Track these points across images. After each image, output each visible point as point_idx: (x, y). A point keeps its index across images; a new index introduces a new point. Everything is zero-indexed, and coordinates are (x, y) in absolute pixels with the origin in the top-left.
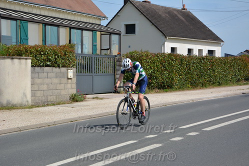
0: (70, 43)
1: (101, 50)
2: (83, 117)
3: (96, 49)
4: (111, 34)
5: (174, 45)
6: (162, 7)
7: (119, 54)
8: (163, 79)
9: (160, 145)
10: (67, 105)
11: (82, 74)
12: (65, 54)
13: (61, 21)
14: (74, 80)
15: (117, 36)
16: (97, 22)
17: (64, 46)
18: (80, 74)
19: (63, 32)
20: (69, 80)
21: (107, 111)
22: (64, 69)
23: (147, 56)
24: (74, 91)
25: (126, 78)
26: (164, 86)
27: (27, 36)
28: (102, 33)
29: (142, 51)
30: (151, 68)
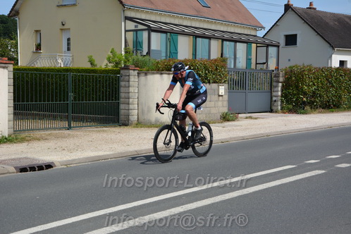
0: (222, 56)
1: (256, 64)
2: (235, 138)
3: (251, 63)
4: (268, 46)
5: (343, 58)
6: (331, 13)
7: (277, 68)
8: (328, 97)
9: (323, 171)
10: (217, 124)
11: (234, 91)
12: (217, 69)
13: (213, 33)
14: (226, 97)
15: (275, 49)
16: (253, 33)
17: (216, 60)
18: (232, 91)
19: (215, 45)
20: (220, 98)
21: (262, 132)
22: (214, 86)
23: (310, 70)
24: (225, 110)
25: (284, 96)
26: (330, 105)
27: (176, 50)
28: (258, 45)
29: (304, 65)
30: (314, 84)
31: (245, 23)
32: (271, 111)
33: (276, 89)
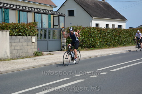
0: (34, 21)
1: (54, 25)
2: (40, 65)
3: (51, 25)
4: (59, 16)
5: (97, 22)
8: (90, 42)
9: (84, 80)
10: (31, 58)
12: (30, 28)
14: (36, 43)
15: (63, 17)
16: (51, 9)
18: (40, 40)
19: (30, 15)
20: (33, 44)
21: (55, 61)
22: (29, 37)
24: (36, 50)
25: (68, 42)
26: (91, 46)
27: (8, 18)
28: (54, 15)
29: (78, 26)
30: (82, 36)
31: (46, 4)
32: (61, 50)
33: (63, 39)
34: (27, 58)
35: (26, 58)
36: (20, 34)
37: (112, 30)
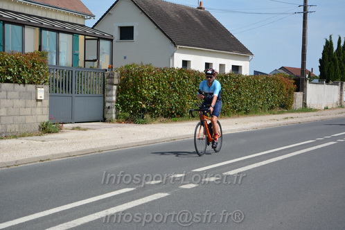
0: (40, 49)
1: (85, 61)
2: (58, 155)
3: (78, 60)
4: (99, 39)
5: (187, 57)
6: (171, 4)
7: (111, 68)
8: (170, 104)
9: (166, 194)
10: (34, 138)
12: (33, 66)
13: (28, 19)
14: (46, 103)
15: (108, 43)
16: (80, 22)
17: (32, 54)
18: (54, 94)
19: (31, 35)
20: (39, 103)
21: (93, 147)
22: (31, 87)
23: (150, 71)
24: (45, 119)
25: (120, 101)
26: (173, 113)
28: (87, 37)
29: (142, 64)
30: (155, 88)
31: (69, 8)
32: (104, 120)
33: (110, 93)
34: (23, 136)
35: (20, 136)
36: (9, 78)
37: (222, 78)
